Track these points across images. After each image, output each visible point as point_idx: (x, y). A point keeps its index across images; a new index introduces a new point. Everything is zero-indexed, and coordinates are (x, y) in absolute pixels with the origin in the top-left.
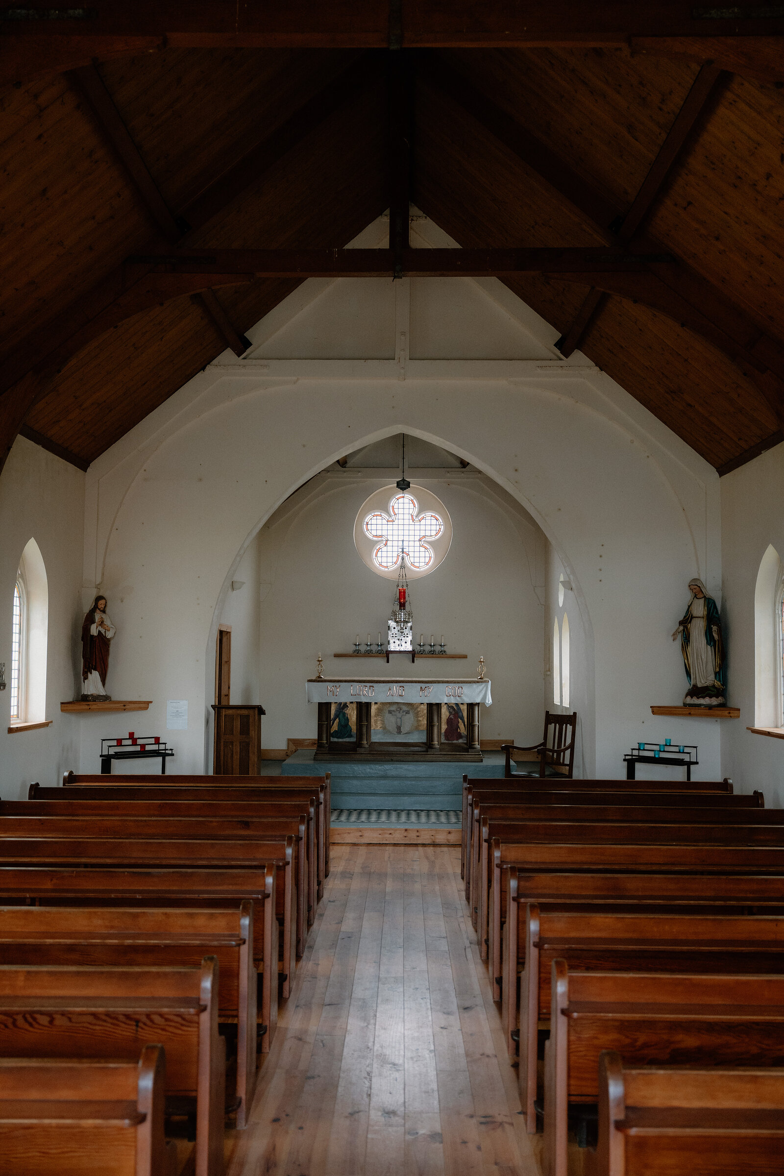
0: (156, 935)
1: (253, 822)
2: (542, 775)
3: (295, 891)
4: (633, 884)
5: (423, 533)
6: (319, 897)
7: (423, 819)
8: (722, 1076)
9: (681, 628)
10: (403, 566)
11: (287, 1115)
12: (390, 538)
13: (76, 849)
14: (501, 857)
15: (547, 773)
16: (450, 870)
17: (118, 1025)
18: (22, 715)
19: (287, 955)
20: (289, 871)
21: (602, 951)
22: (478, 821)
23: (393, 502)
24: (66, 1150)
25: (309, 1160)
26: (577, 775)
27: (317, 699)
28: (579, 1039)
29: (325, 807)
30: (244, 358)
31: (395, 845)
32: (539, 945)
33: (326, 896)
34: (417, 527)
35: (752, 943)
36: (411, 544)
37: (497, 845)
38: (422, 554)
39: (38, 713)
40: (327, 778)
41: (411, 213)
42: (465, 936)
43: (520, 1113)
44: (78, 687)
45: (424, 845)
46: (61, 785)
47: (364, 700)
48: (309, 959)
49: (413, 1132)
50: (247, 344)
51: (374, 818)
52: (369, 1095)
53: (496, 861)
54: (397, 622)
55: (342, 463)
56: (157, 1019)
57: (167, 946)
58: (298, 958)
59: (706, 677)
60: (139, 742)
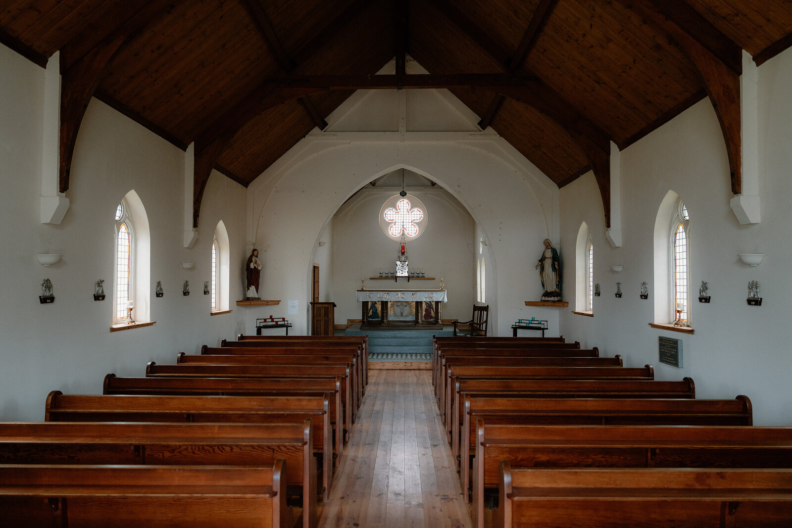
0: (282, 410)
1: (330, 357)
2: (472, 335)
3: (351, 390)
4: (515, 384)
5: (413, 219)
6: (363, 394)
7: (414, 357)
8: (560, 472)
9: (540, 263)
10: (403, 234)
11: (348, 496)
12: (397, 221)
13: (244, 370)
14: (451, 373)
15: (474, 335)
16: (427, 382)
17: (264, 451)
18: (218, 307)
19: (347, 420)
20: (348, 380)
21: (501, 416)
22: (440, 357)
23: (398, 203)
24: (239, 509)
25: (359, 517)
26: (489, 335)
27: (362, 300)
28: (490, 457)
29: (366, 350)
30: (324, 131)
31: (400, 369)
32: (470, 413)
33: (366, 393)
34: (410, 216)
35: (574, 411)
36: (407, 224)
37: (450, 367)
38: (413, 229)
39: (225, 307)
40: (367, 337)
41: (407, 58)
42: (434, 412)
43: (461, 494)
44: (245, 294)
45: (414, 370)
46: (237, 341)
47: (385, 300)
48: (358, 423)
49: (409, 503)
50: (326, 124)
51: (390, 357)
52: (387, 486)
53: (449, 375)
54: (400, 261)
55: (373, 184)
56: (282, 448)
57: (288, 415)
58: (353, 422)
59: (552, 287)
60: (275, 320)
